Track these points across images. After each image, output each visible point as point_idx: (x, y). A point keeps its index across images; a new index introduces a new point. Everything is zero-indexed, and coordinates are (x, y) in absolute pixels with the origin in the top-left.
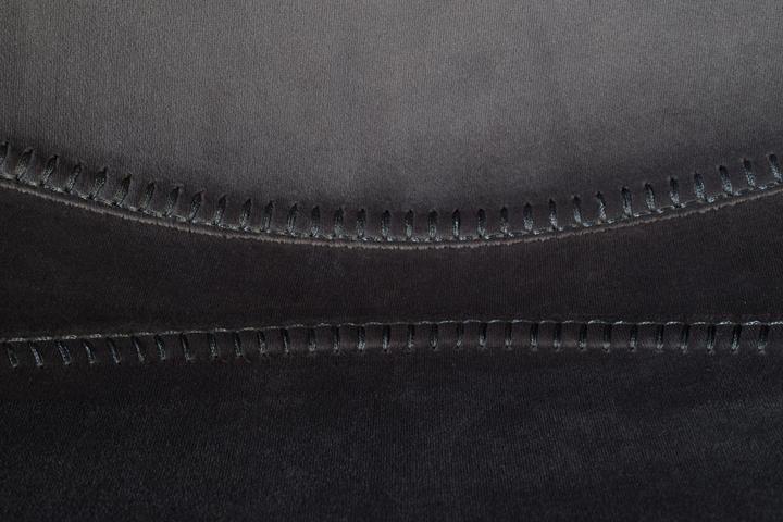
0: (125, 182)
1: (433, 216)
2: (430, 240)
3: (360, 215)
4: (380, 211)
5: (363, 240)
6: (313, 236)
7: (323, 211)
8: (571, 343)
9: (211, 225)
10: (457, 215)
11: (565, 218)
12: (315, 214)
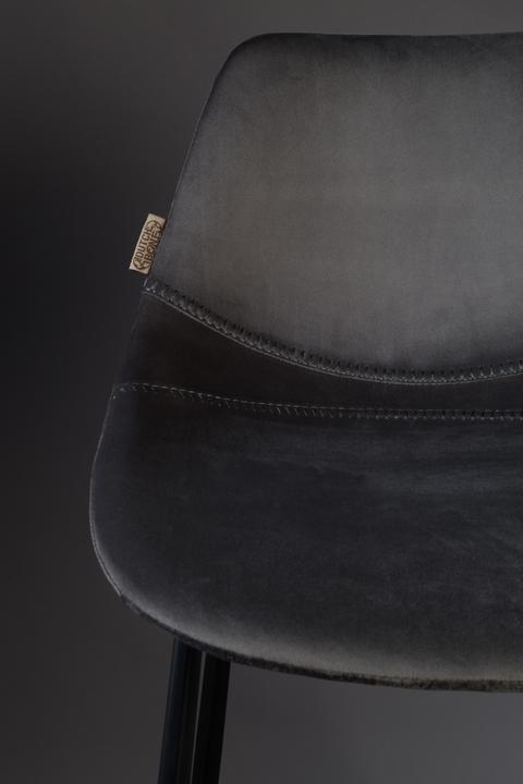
0: (302, 354)
1: (423, 373)
2: (423, 381)
3: (394, 371)
4: (401, 369)
5: (395, 380)
6: (375, 378)
7: (378, 369)
8: (478, 417)
9: (335, 372)
10: (433, 372)
11: (477, 374)
12: (376, 370)
